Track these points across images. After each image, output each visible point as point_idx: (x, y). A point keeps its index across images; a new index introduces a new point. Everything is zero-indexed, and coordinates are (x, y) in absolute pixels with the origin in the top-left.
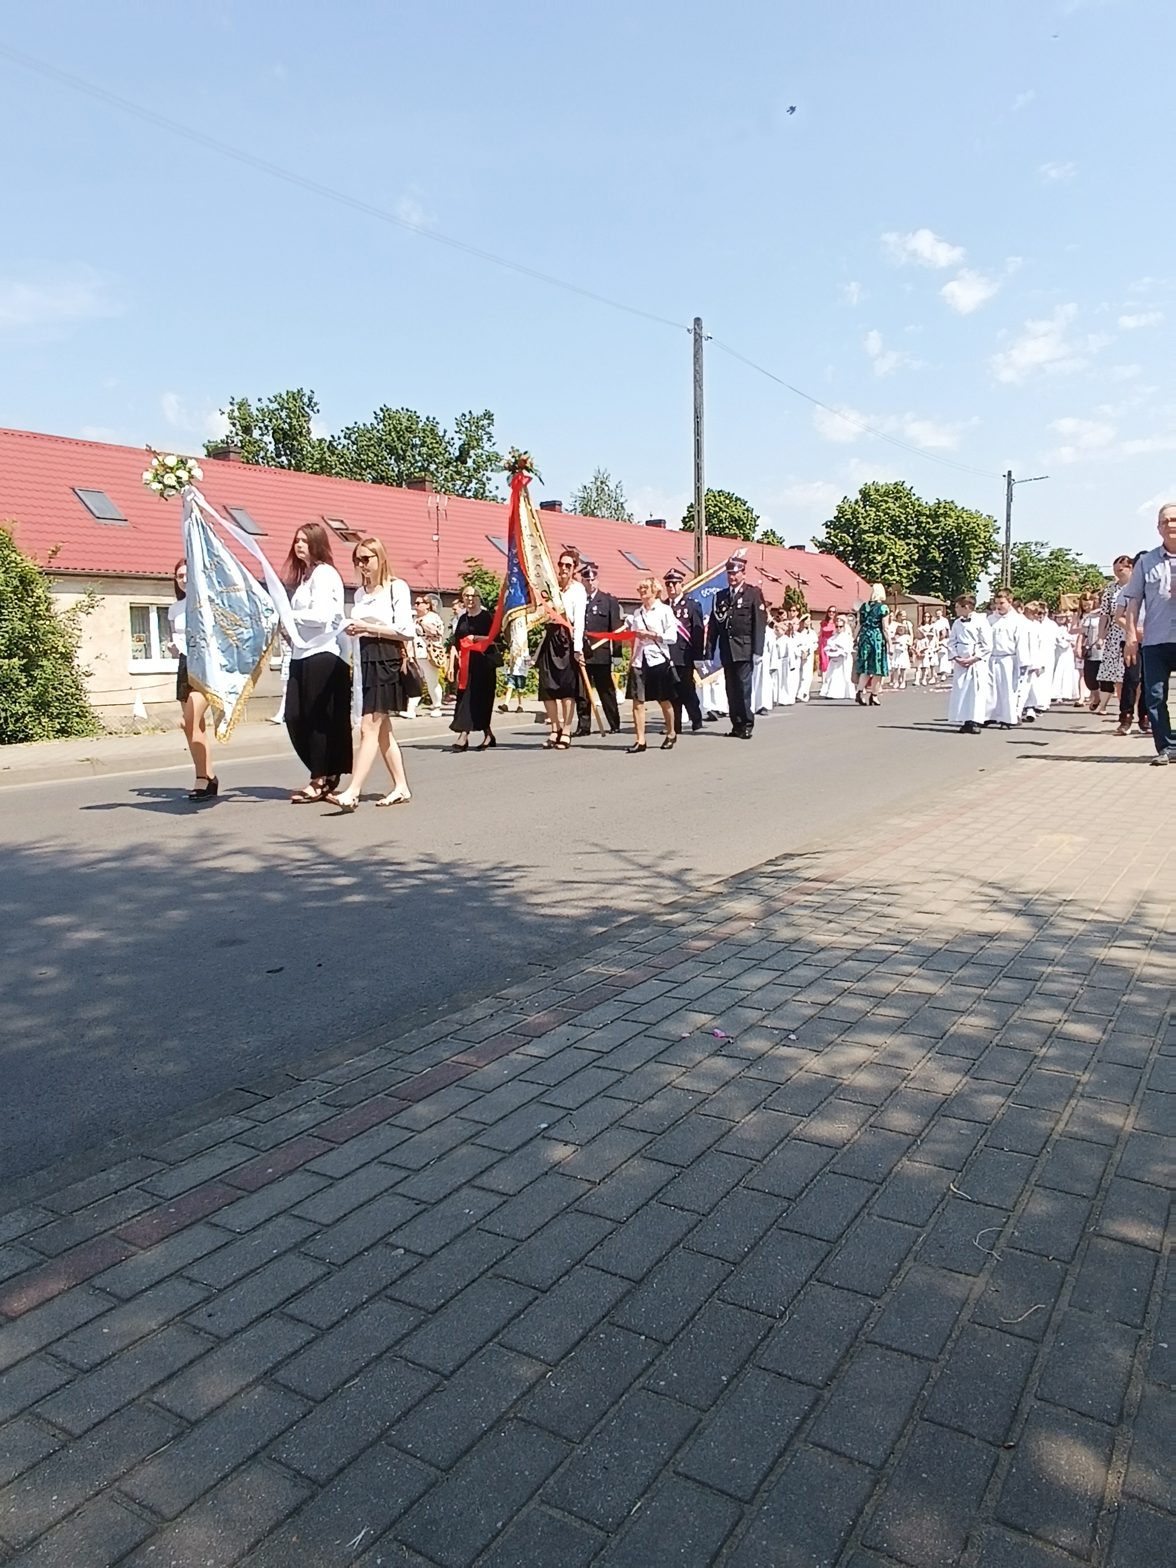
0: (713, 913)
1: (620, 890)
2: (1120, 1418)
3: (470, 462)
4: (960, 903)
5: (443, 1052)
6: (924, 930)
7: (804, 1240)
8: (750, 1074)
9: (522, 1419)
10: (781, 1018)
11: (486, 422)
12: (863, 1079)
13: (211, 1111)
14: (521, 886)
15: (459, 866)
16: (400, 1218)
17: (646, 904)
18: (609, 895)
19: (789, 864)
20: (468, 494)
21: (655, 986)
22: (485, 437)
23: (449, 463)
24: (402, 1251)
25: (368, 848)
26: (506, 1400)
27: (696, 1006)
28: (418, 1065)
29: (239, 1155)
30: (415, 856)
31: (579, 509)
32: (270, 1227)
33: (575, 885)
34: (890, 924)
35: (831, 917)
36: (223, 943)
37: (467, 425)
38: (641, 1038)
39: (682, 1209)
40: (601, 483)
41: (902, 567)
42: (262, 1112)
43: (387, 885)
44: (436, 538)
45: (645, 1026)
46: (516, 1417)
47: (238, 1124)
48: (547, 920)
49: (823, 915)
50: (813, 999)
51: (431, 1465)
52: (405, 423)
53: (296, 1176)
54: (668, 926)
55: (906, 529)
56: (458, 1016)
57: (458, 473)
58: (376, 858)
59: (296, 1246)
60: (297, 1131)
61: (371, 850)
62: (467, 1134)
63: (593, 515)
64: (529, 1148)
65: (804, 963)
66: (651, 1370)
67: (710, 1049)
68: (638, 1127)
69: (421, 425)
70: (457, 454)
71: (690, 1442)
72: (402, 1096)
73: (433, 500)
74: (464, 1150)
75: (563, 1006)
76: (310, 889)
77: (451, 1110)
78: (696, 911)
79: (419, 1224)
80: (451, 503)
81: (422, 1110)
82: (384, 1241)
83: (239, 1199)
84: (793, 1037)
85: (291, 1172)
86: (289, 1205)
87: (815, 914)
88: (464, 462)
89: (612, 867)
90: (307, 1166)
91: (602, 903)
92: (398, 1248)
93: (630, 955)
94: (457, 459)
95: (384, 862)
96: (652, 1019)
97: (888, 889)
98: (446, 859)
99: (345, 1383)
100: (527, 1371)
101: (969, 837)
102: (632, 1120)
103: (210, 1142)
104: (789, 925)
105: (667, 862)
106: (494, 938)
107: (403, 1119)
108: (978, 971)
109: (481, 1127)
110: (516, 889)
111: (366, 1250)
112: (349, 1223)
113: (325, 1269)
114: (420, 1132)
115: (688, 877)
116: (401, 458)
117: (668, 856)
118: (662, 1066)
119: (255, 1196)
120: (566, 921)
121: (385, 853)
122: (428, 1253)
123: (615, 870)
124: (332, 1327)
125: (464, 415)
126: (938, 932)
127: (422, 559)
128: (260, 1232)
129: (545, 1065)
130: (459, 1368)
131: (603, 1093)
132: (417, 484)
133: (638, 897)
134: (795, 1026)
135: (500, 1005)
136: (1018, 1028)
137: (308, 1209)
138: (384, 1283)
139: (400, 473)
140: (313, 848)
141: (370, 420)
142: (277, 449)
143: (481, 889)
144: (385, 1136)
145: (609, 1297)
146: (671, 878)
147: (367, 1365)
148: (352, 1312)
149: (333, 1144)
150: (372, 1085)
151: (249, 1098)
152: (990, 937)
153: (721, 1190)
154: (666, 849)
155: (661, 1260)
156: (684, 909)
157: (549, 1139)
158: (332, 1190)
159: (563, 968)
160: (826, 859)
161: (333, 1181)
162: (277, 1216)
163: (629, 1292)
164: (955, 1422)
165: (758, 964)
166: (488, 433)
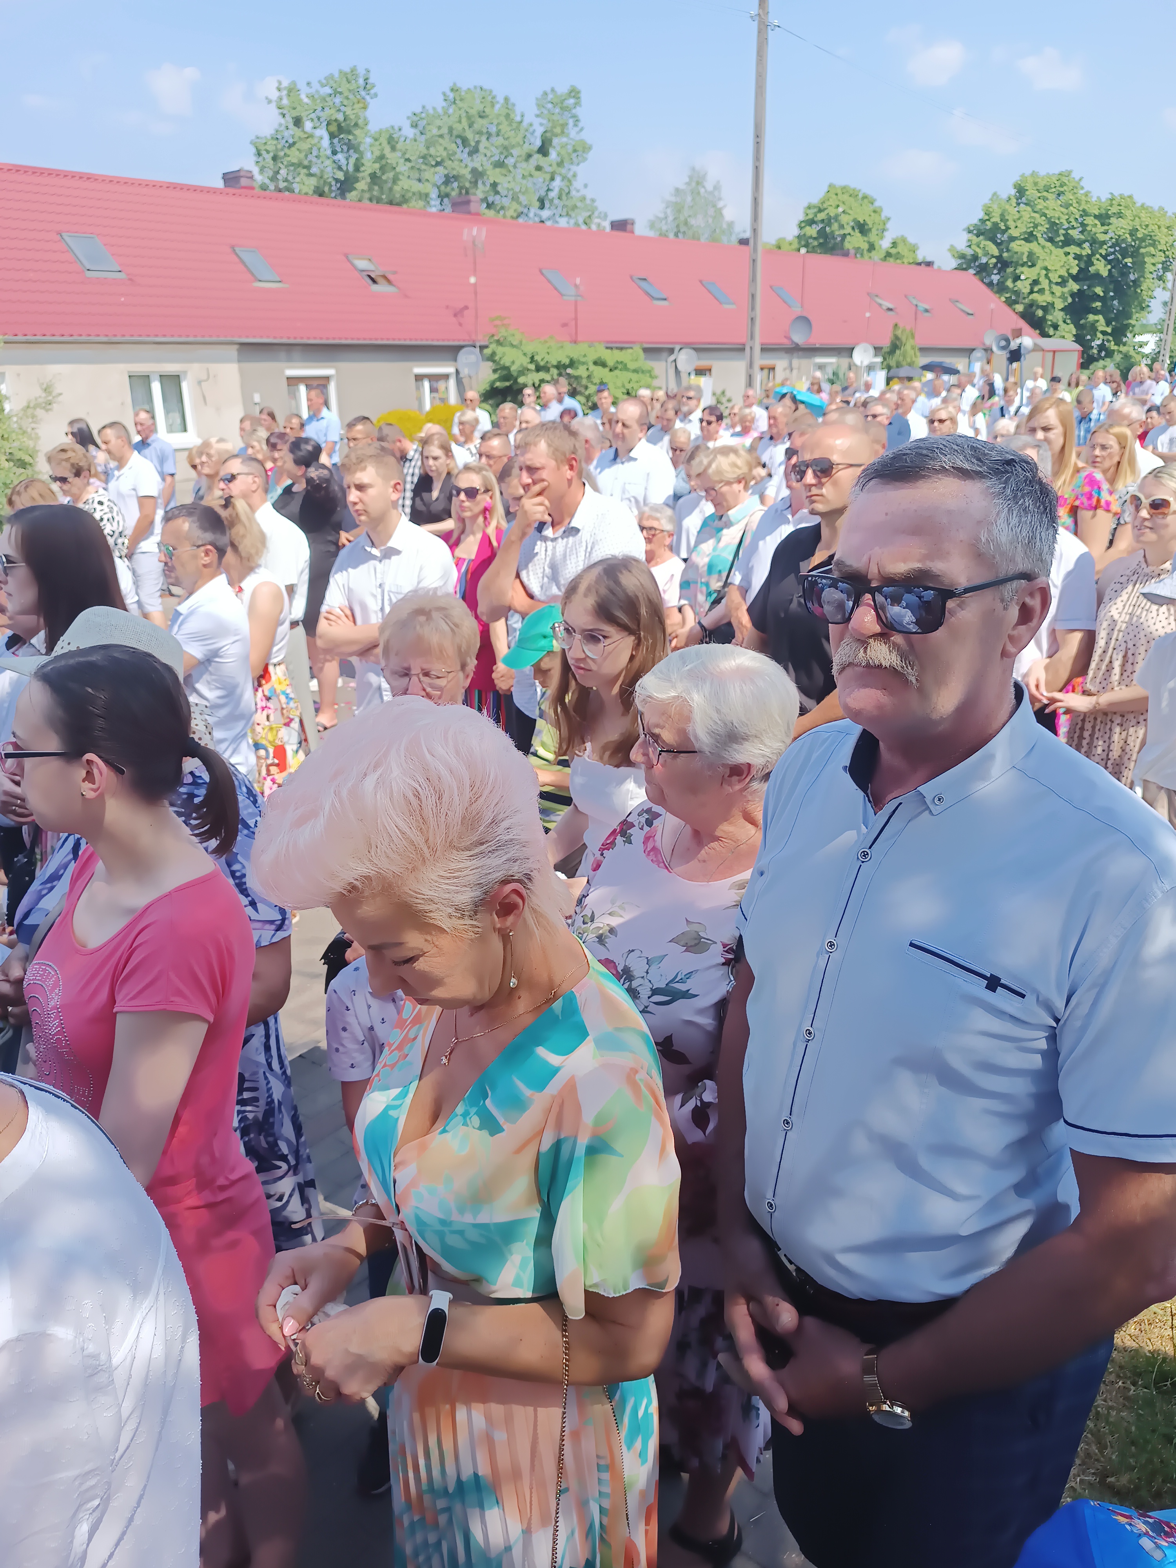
3: (554, 155)
11: (572, 103)
23: (530, 156)
37: (550, 106)
41: (1057, 284)
52: (478, 105)
55: (1066, 235)
57: (539, 168)
69: (496, 108)
70: (539, 143)
94: (539, 150)
125: (546, 93)
141: (439, 104)
166: (575, 116)
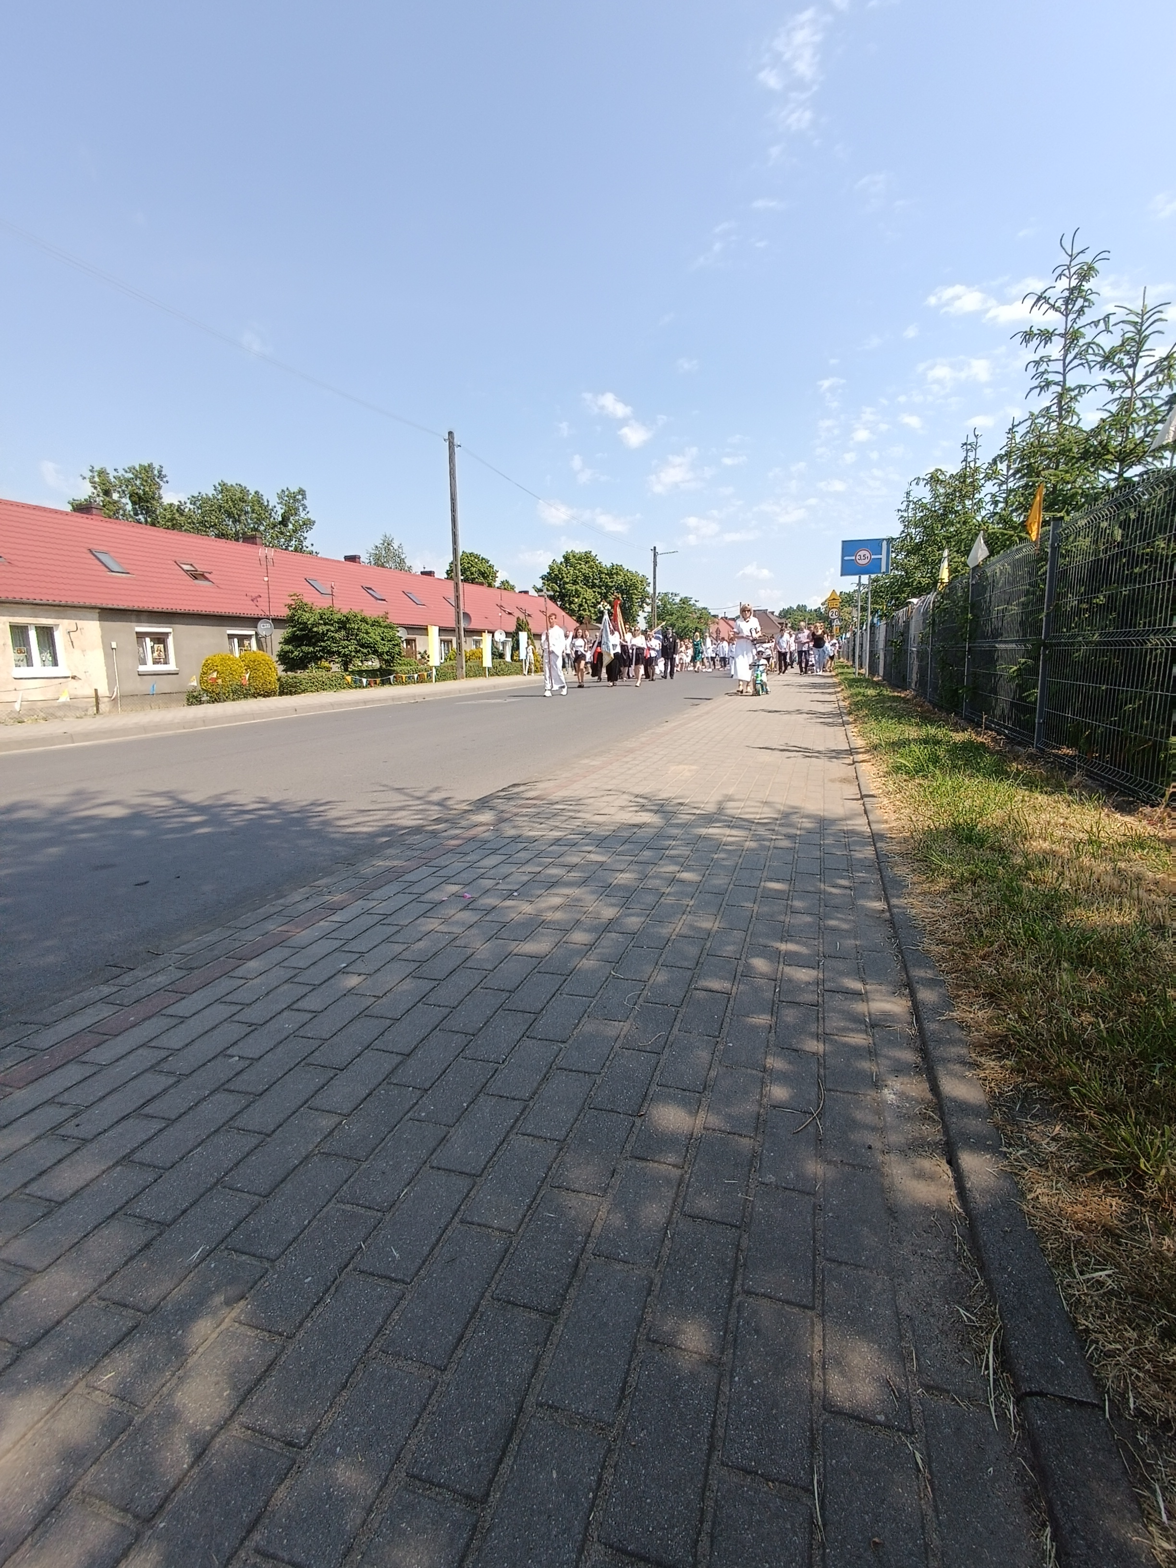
0: (464, 823)
1: (403, 813)
2: (705, 1088)
3: (290, 526)
4: (622, 808)
5: (270, 926)
6: (599, 824)
7: (519, 1014)
8: (487, 919)
9: (323, 1153)
10: (508, 883)
11: (300, 497)
12: (558, 915)
13: (83, 984)
14: (333, 814)
15: (286, 804)
16: (236, 1037)
17: (421, 821)
18: (396, 817)
19: (516, 790)
20: (290, 549)
21: (425, 871)
22: (301, 508)
23: (275, 526)
24: (237, 1058)
25: (216, 796)
26: (312, 1143)
27: (452, 880)
28: (248, 936)
29: (106, 1011)
30: (253, 799)
31: (373, 562)
32: (131, 1057)
33: (371, 813)
34: (578, 822)
35: (543, 820)
36: (97, 868)
37: (286, 498)
38: (414, 903)
39: (439, 1006)
40: (388, 544)
42: (127, 979)
43: (231, 820)
44: (266, 579)
45: (416, 896)
46: (320, 1153)
47: (106, 990)
48: (351, 836)
49: (538, 820)
50: (529, 870)
51: (255, 1194)
52: (239, 495)
53: (154, 1020)
54: (434, 833)
55: (593, 582)
56: (281, 901)
57: (282, 533)
58: (223, 802)
59: (152, 1067)
60: (155, 989)
61: (218, 797)
62: (288, 976)
63: (383, 566)
64: (332, 981)
65: (524, 849)
66: (416, 1108)
67: (461, 906)
68: (410, 959)
69: (250, 497)
70: (280, 519)
71: (441, 1147)
72: (239, 957)
73: (262, 551)
74: (286, 987)
75: (360, 888)
76: (171, 826)
77: (275, 962)
78: (452, 822)
79: (250, 1040)
80: (277, 554)
81: (253, 964)
82: (223, 1053)
83: (104, 1042)
84: (515, 894)
85: (149, 1018)
86: (147, 1040)
87: (532, 820)
88: (286, 526)
89: (397, 800)
90: (164, 1012)
91: (390, 822)
92: (233, 1056)
93: (409, 853)
94: (280, 523)
95: (229, 805)
96: (422, 891)
97: (578, 801)
98: (275, 800)
99: (190, 1152)
100: (326, 1122)
101: (630, 769)
102: (406, 955)
103: (82, 1005)
104: (514, 827)
105: (436, 794)
106: (311, 849)
107: (239, 972)
108: (631, 846)
109: (298, 971)
110: (329, 817)
111: (209, 1061)
112: (196, 1045)
113: (175, 1079)
114: (252, 979)
115: (449, 803)
116: (236, 521)
117: (436, 789)
118: (428, 920)
119: (119, 1038)
120: (365, 836)
121: (230, 799)
122: (257, 1057)
123: (400, 801)
124: (180, 1116)
125: (283, 491)
126: (609, 825)
127: (257, 595)
128: (122, 1062)
129: (345, 927)
130: (278, 1127)
131: (387, 940)
132: (250, 539)
133: (416, 817)
134: (517, 887)
135: (314, 891)
136: (654, 877)
137: (163, 1041)
138: (222, 1081)
139: (237, 533)
140: (172, 798)
141: (211, 492)
142: (134, 509)
143: (303, 818)
144: (226, 985)
145: (387, 1067)
146: (439, 804)
147: (208, 1137)
148: (196, 1105)
149: (185, 994)
150: (216, 952)
151: (115, 970)
152: (639, 826)
153: (466, 991)
154: (435, 785)
155: (423, 1040)
156: (446, 821)
157: (348, 973)
158: (183, 1025)
159: (360, 864)
160: (540, 785)
161: (183, 1019)
162: (136, 1049)
163: (401, 1062)
164: (609, 1107)
165: (494, 851)
166: (303, 505)
